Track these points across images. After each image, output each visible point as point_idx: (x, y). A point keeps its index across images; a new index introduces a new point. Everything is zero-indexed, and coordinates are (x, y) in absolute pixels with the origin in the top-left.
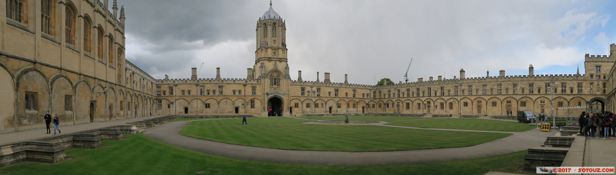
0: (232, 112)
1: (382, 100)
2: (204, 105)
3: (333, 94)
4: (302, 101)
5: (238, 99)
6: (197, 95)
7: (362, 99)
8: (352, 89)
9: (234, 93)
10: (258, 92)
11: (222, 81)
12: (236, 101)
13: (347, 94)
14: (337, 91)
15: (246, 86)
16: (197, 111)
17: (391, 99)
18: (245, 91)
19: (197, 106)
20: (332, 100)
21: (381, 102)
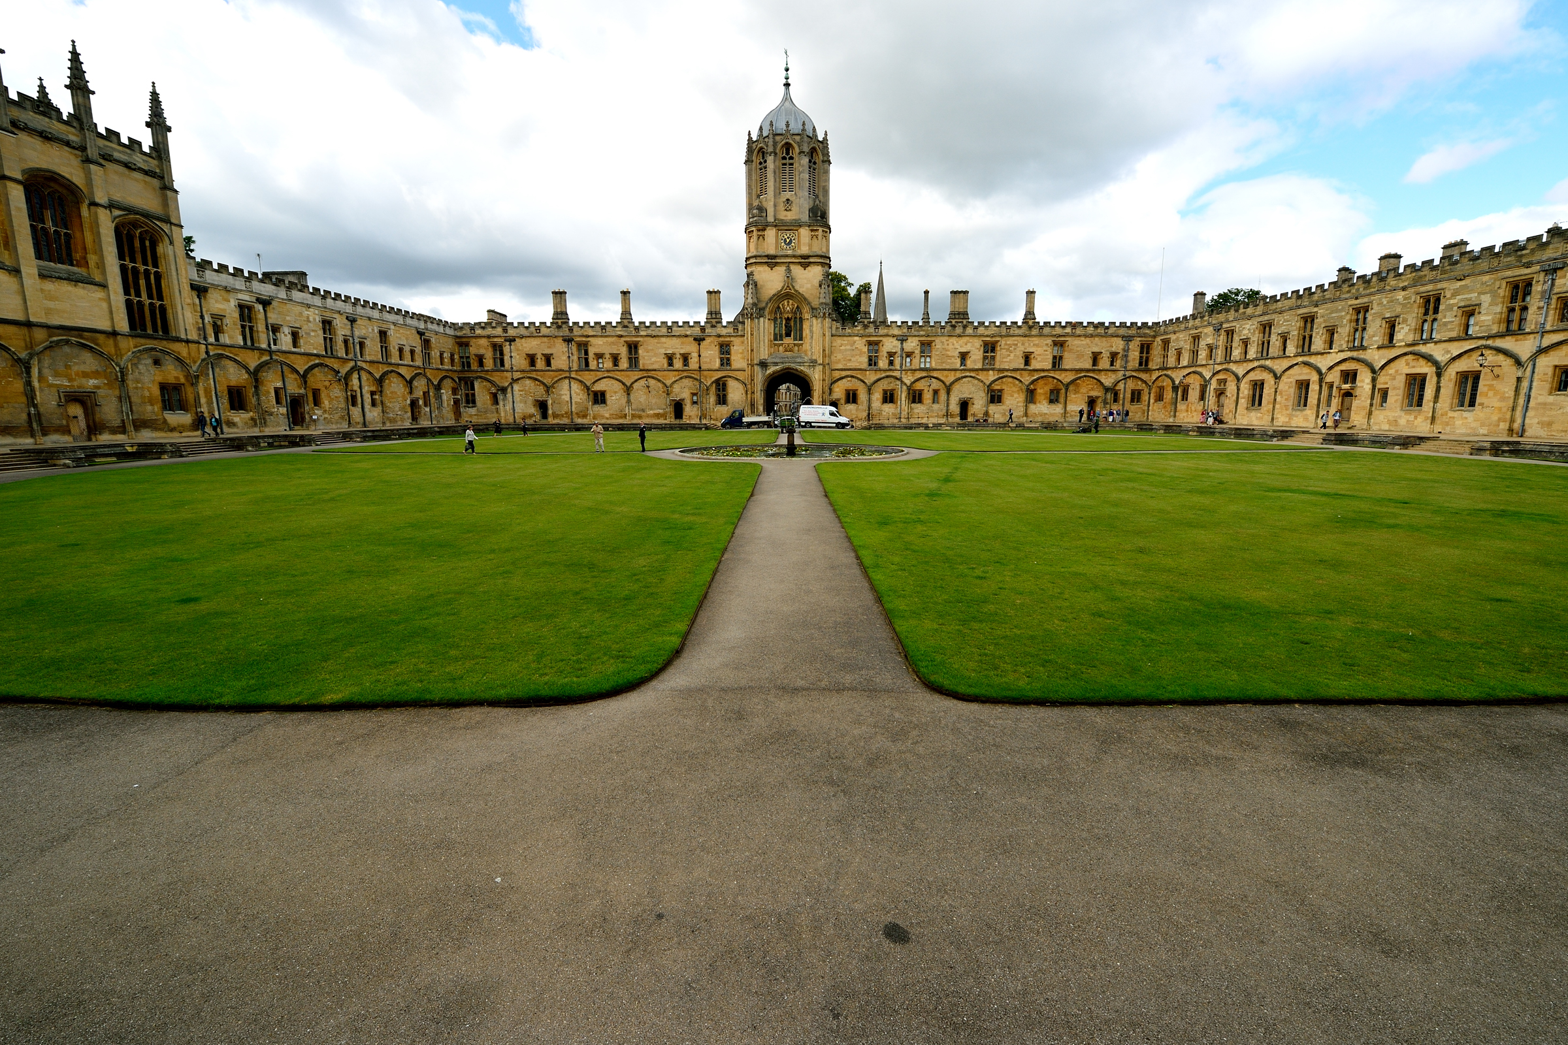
0: (664, 416)
1: (1169, 373)
2: (589, 395)
3: (976, 359)
4: (868, 384)
5: (681, 378)
6: (570, 368)
7: (1088, 371)
8: (1049, 341)
9: (671, 364)
10: (738, 359)
11: (637, 328)
12: (675, 386)
13: (1027, 359)
14: (990, 348)
15: (703, 344)
16: (572, 412)
17: (1199, 369)
18: (700, 356)
19: (571, 397)
20: (971, 377)
21: (1167, 383)
